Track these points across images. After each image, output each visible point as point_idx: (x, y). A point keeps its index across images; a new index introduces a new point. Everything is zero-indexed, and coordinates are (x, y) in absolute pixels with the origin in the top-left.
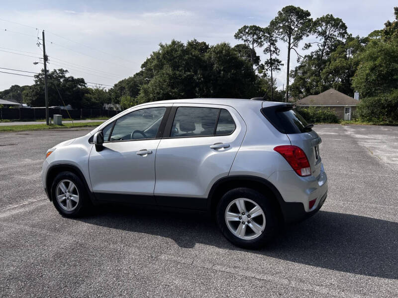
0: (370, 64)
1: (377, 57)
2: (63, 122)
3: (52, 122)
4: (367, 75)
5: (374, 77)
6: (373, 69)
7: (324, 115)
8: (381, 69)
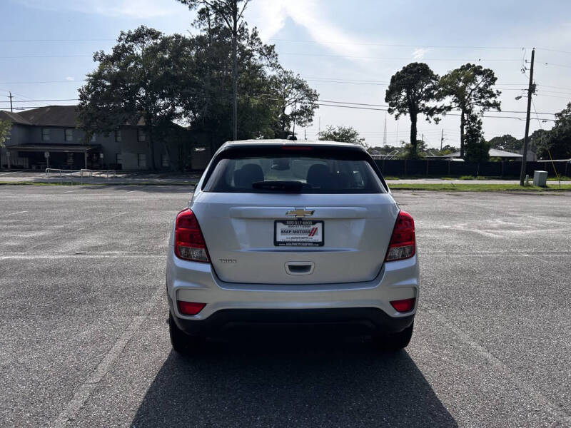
2: (549, 183)
3: (531, 182)
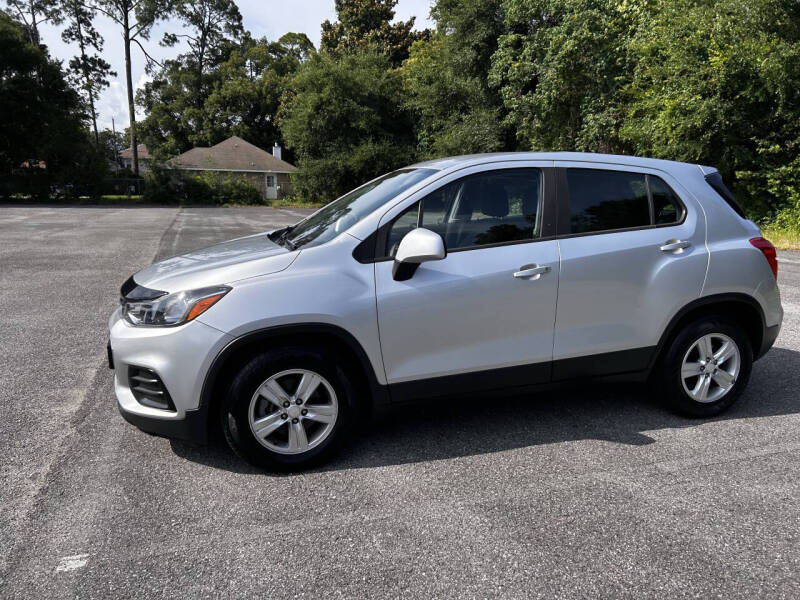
0: (312, 98)
1: (323, 85)
4: (309, 117)
5: (321, 122)
6: (318, 108)
7: (237, 187)
8: (332, 108)
